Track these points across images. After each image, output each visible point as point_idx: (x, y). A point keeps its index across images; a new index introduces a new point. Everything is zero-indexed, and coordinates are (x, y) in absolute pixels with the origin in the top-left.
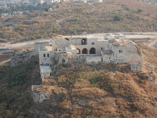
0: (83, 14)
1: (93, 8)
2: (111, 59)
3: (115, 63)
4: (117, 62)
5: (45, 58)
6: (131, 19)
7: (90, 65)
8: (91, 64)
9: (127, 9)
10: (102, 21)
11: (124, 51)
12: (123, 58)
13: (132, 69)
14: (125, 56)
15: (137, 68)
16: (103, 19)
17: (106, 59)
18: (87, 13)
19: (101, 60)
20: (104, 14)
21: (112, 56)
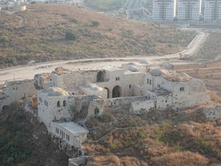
0: (9, 30)
1: (19, 20)
2: (168, 103)
3: (174, 108)
4: (176, 106)
5: (60, 109)
6: (90, 36)
7: (138, 115)
8: (139, 113)
9: (75, 21)
10: (48, 40)
11: (187, 88)
12: (185, 100)
13: (208, 116)
14: (188, 96)
15: (214, 114)
16: (49, 38)
17: (162, 103)
18: (15, 29)
19: (154, 106)
20: (43, 29)
21: (170, 97)
